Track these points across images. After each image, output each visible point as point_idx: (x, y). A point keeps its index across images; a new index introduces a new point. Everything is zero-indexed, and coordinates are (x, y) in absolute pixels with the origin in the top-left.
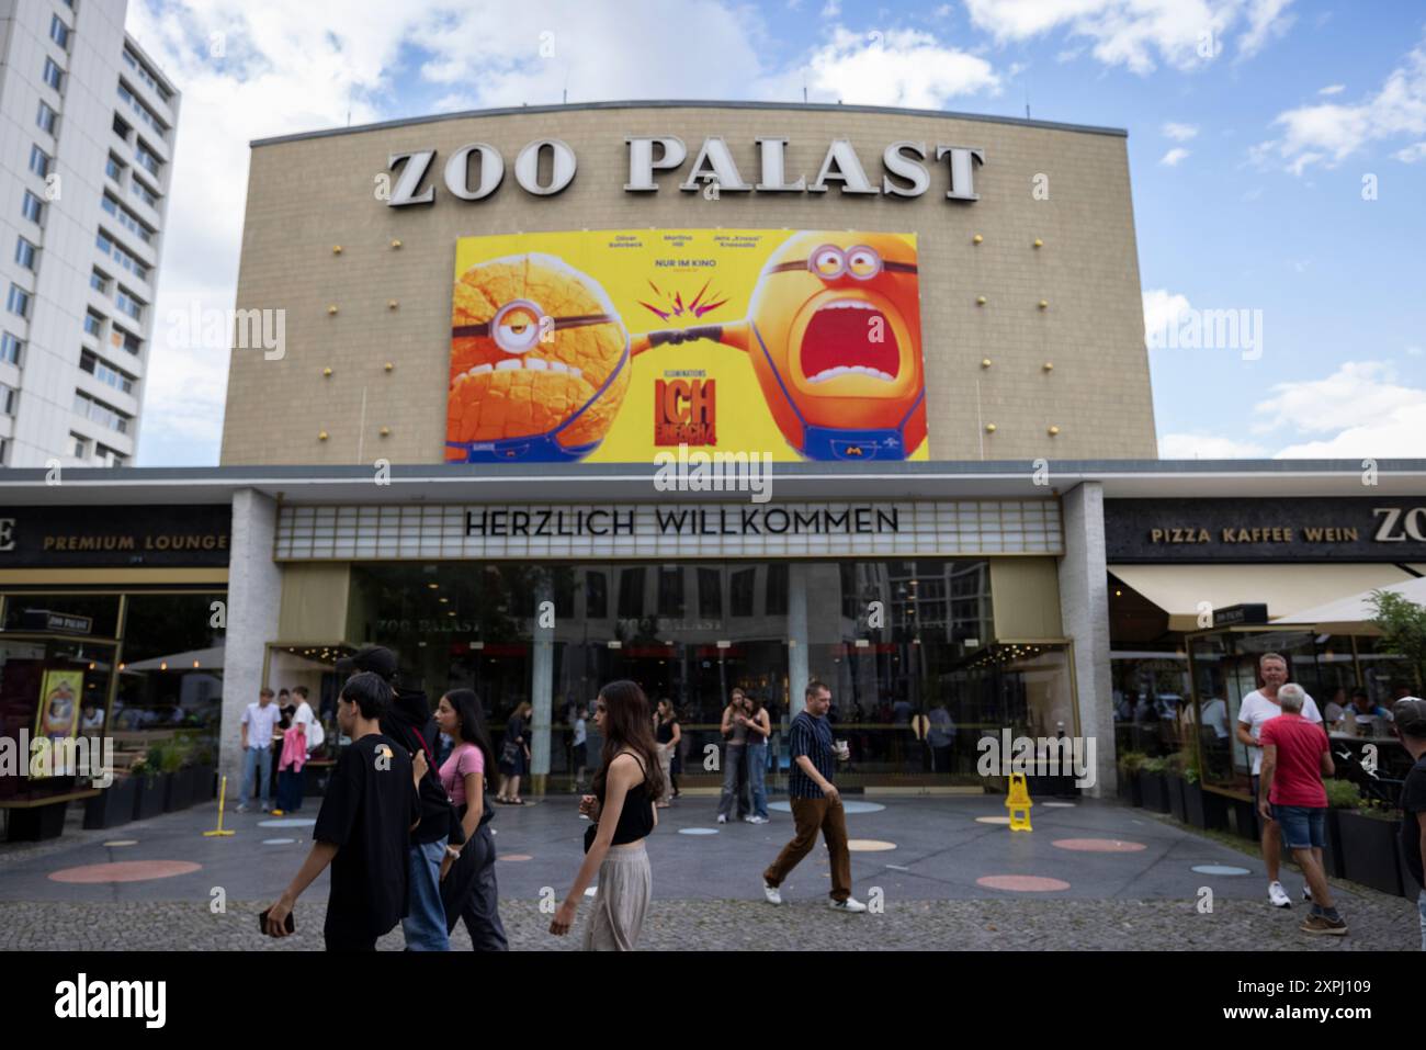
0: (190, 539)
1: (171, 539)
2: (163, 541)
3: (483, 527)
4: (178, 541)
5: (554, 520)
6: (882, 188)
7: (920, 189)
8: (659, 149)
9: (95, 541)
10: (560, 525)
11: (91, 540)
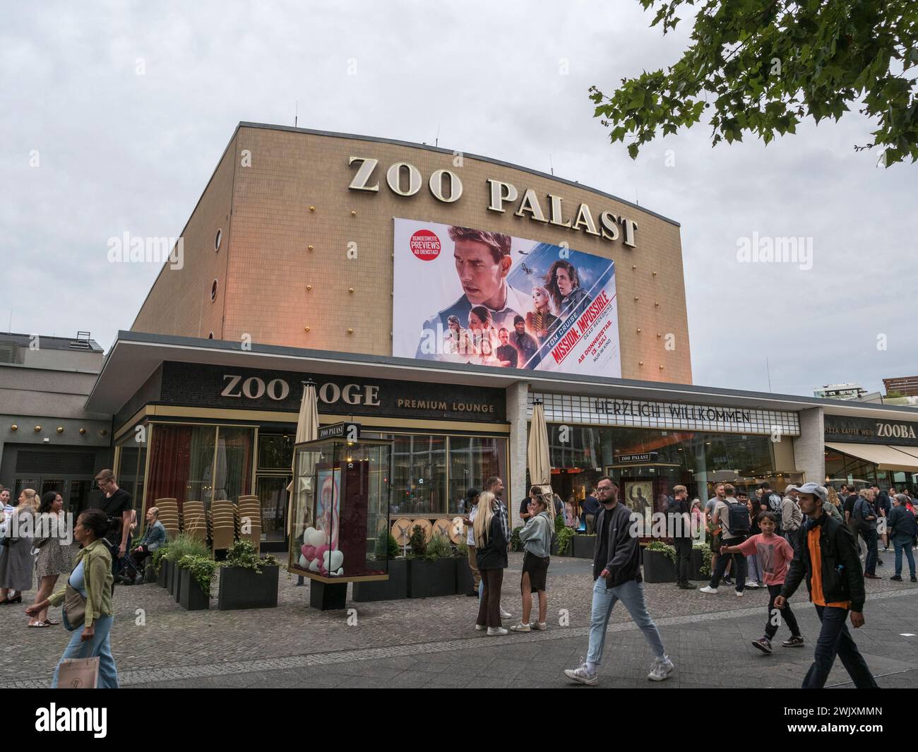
0: (475, 406)
1: (466, 406)
2: (462, 406)
3: (603, 409)
4: (469, 406)
5: (629, 408)
6: (602, 234)
7: (614, 238)
8: (505, 191)
9: (426, 404)
10: (632, 410)
11: (423, 402)
